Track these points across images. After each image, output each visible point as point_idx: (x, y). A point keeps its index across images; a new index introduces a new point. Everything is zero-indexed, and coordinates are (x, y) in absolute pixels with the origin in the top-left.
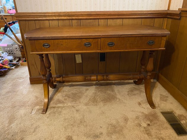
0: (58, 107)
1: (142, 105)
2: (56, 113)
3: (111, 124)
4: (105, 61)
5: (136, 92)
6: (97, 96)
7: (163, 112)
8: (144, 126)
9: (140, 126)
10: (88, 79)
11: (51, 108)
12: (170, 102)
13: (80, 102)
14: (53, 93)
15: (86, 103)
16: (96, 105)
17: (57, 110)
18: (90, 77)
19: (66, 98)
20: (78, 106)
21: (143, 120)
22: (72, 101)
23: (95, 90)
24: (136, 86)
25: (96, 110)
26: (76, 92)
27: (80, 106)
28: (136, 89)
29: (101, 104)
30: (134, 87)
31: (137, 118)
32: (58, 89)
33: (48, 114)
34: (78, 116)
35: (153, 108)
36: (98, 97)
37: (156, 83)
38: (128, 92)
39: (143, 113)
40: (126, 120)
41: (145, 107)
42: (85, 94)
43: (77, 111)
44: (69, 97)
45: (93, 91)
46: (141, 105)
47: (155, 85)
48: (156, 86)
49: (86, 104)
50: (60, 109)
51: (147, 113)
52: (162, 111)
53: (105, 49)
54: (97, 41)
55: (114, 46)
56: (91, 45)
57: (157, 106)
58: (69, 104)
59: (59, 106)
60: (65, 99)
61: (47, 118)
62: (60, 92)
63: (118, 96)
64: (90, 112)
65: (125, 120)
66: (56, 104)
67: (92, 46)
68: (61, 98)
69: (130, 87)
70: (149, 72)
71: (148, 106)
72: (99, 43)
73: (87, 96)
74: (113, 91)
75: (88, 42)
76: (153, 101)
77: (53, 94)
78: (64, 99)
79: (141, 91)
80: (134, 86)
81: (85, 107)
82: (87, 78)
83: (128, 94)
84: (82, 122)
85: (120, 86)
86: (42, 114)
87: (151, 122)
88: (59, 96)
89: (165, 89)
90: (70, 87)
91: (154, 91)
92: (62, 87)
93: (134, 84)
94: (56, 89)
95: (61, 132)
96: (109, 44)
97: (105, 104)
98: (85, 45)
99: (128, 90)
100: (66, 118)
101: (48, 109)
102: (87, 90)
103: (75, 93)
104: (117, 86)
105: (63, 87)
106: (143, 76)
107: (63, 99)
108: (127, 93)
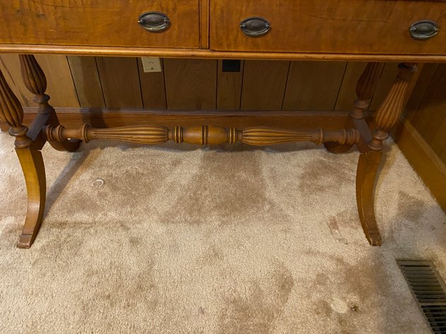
0: (76, 225)
1: (340, 228)
2: (65, 245)
3: (234, 302)
4: (239, 71)
5: (327, 180)
6: (205, 189)
7: (403, 260)
8: (339, 312)
9: (328, 310)
10: (173, 138)
11: (53, 225)
12: (427, 222)
13: (147, 210)
14: (67, 170)
15: (167, 213)
16: (198, 222)
17: (69, 236)
18: (182, 130)
19: (107, 189)
20: (139, 222)
21: (340, 289)
22: (123, 204)
23: (201, 168)
24: (330, 157)
25: (192, 241)
26: (141, 171)
27: (145, 224)
28: (327, 169)
29: (214, 219)
30: (321, 162)
31: (321, 279)
32: (85, 156)
33: (36, 250)
34: (132, 263)
35: (374, 245)
36: (207, 192)
37: (389, 149)
38: (303, 177)
39: (340, 261)
40: (285, 284)
41: (348, 238)
42: (169, 180)
43: (134, 242)
44: (115, 188)
45: (195, 171)
46: (338, 229)
47: (386, 156)
48: (389, 159)
49: (166, 219)
50: (78, 233)
51: (353, 263)
52: (400, 256)
53: (229, 46)
54: (195, 8)
55: (269, 36)
56: (169, 24)
57: (386, 235)
58: (113, 215)
59: (79, 220)
60: (102, 196)
61: (34, 264)
62: (88, 166)
63: (270, 193)
64: (175, 248)
65: (283, 287)
66: (70, 212)
67: (174, 31)
68: (88, 190)
69: (308, 161)
70: (382, 129)
71: (360, 234)
72: (204, 20)
73: (171, 188)
74: (256, 172)
75: (154, 10)
76: (377, 215)
77: (67, 174)
78: (100, 194)
79: (341, 179)
80: (322, 158)
81: (160, 229)
82: (170, 135)
83: (301, 187)
84: (143, 285)
85: (280, 155)
86: (18, 249)
87: (363, 300)
88: (84, 182)
89: (415, 175)
90: (124, 149)
91: (381, 177)
92: (98, 150)
93: (324, 151)
94: (79, 155)
95: (69, 324)
96: (246, 27)
97: (225, 219)
98: (144, 23)
99: (301, 171)
100: (95, 267)
101: (41, 230)
102: (176, 163)
103: (138, 173)
104: (271, 154)
105: (102, 148)
106: (358, 139)
107: (96, 192)
108: (297, 183)
